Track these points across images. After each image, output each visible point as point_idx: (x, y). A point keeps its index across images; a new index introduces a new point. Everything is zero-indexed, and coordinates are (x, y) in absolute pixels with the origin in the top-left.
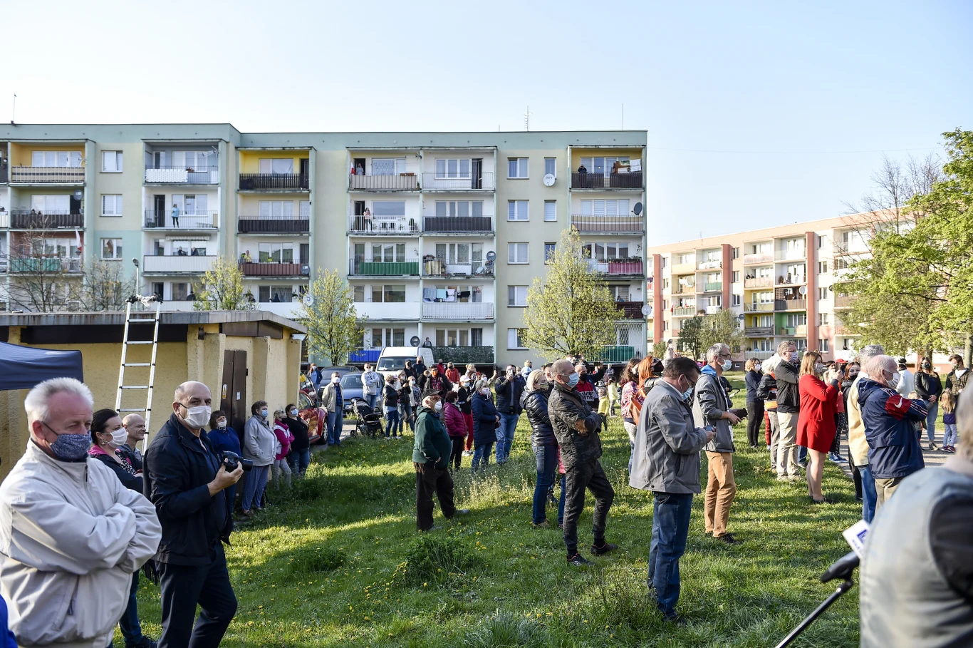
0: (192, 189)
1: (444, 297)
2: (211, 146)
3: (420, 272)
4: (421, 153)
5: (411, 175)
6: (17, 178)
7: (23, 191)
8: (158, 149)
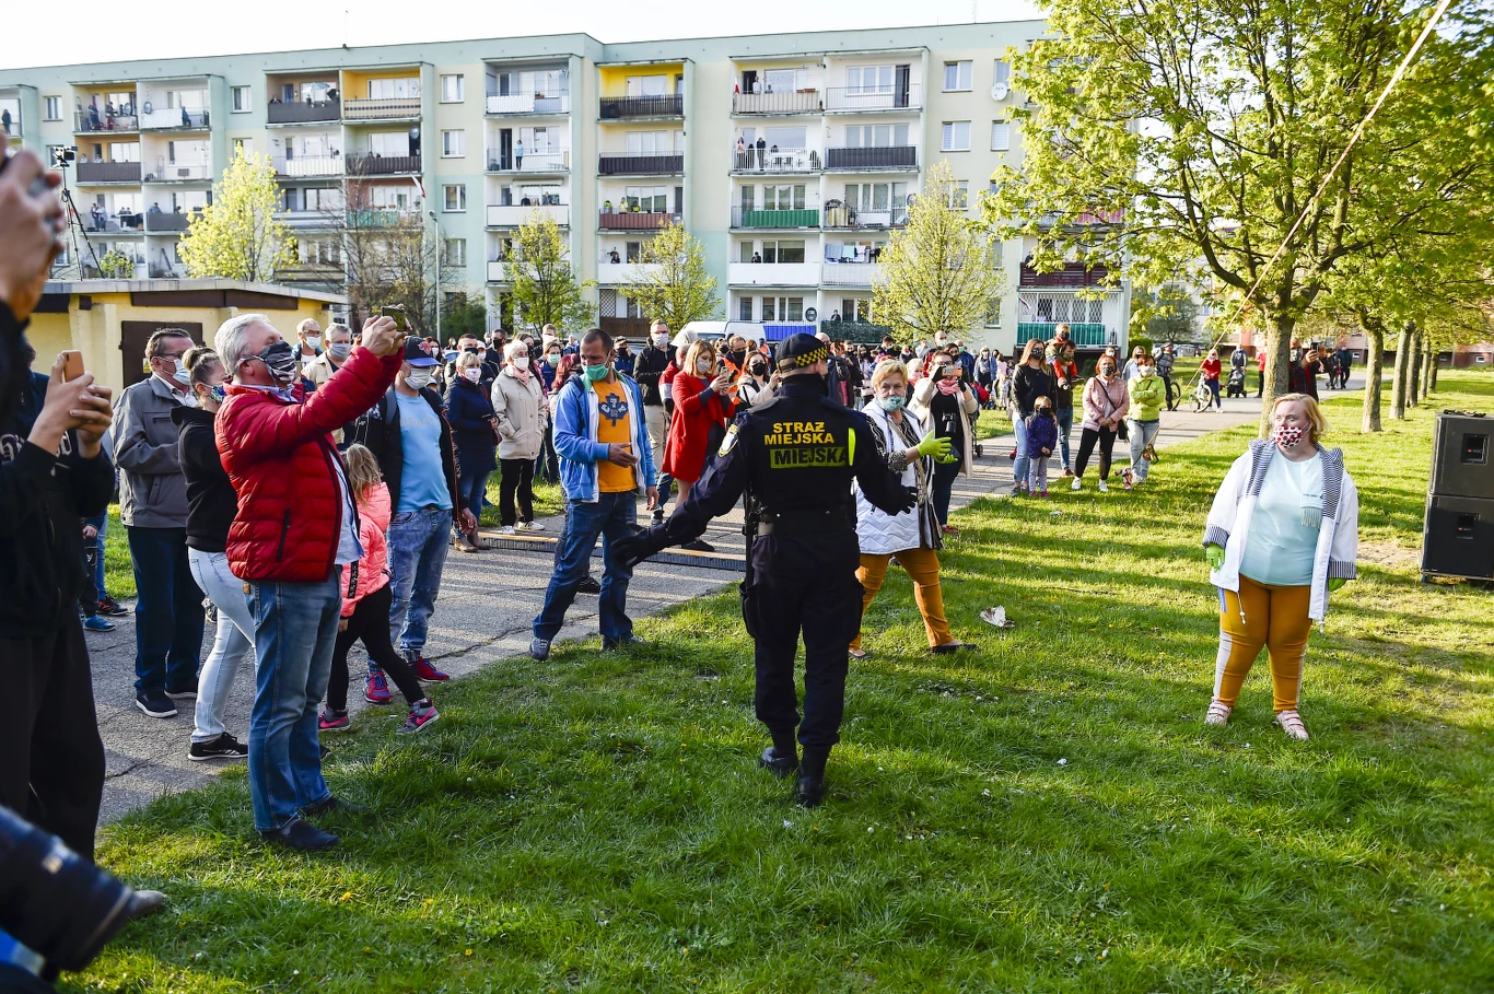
0: (541, 119)
1: (852, 256)
2: (560, 63)
3: (821, 224)
4: (826, 61)
5: (811, 91)
6: (350, 113)
7: (359, 130)
8: (502, 73)
